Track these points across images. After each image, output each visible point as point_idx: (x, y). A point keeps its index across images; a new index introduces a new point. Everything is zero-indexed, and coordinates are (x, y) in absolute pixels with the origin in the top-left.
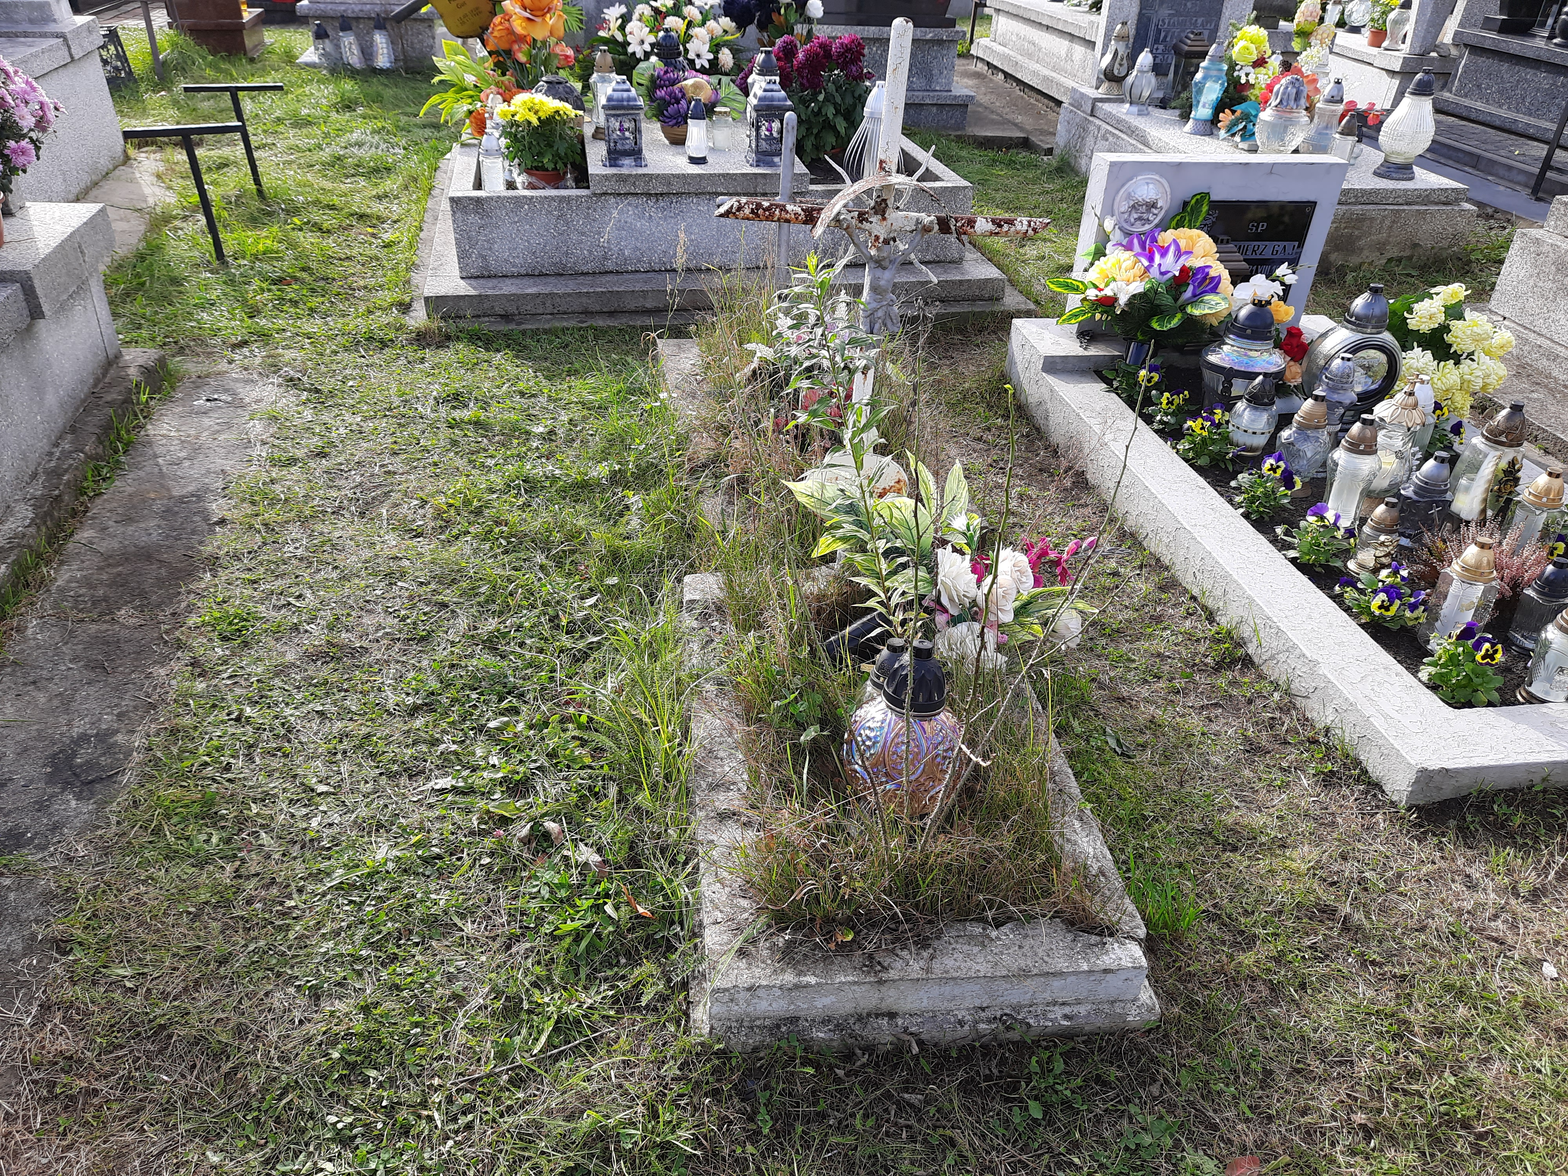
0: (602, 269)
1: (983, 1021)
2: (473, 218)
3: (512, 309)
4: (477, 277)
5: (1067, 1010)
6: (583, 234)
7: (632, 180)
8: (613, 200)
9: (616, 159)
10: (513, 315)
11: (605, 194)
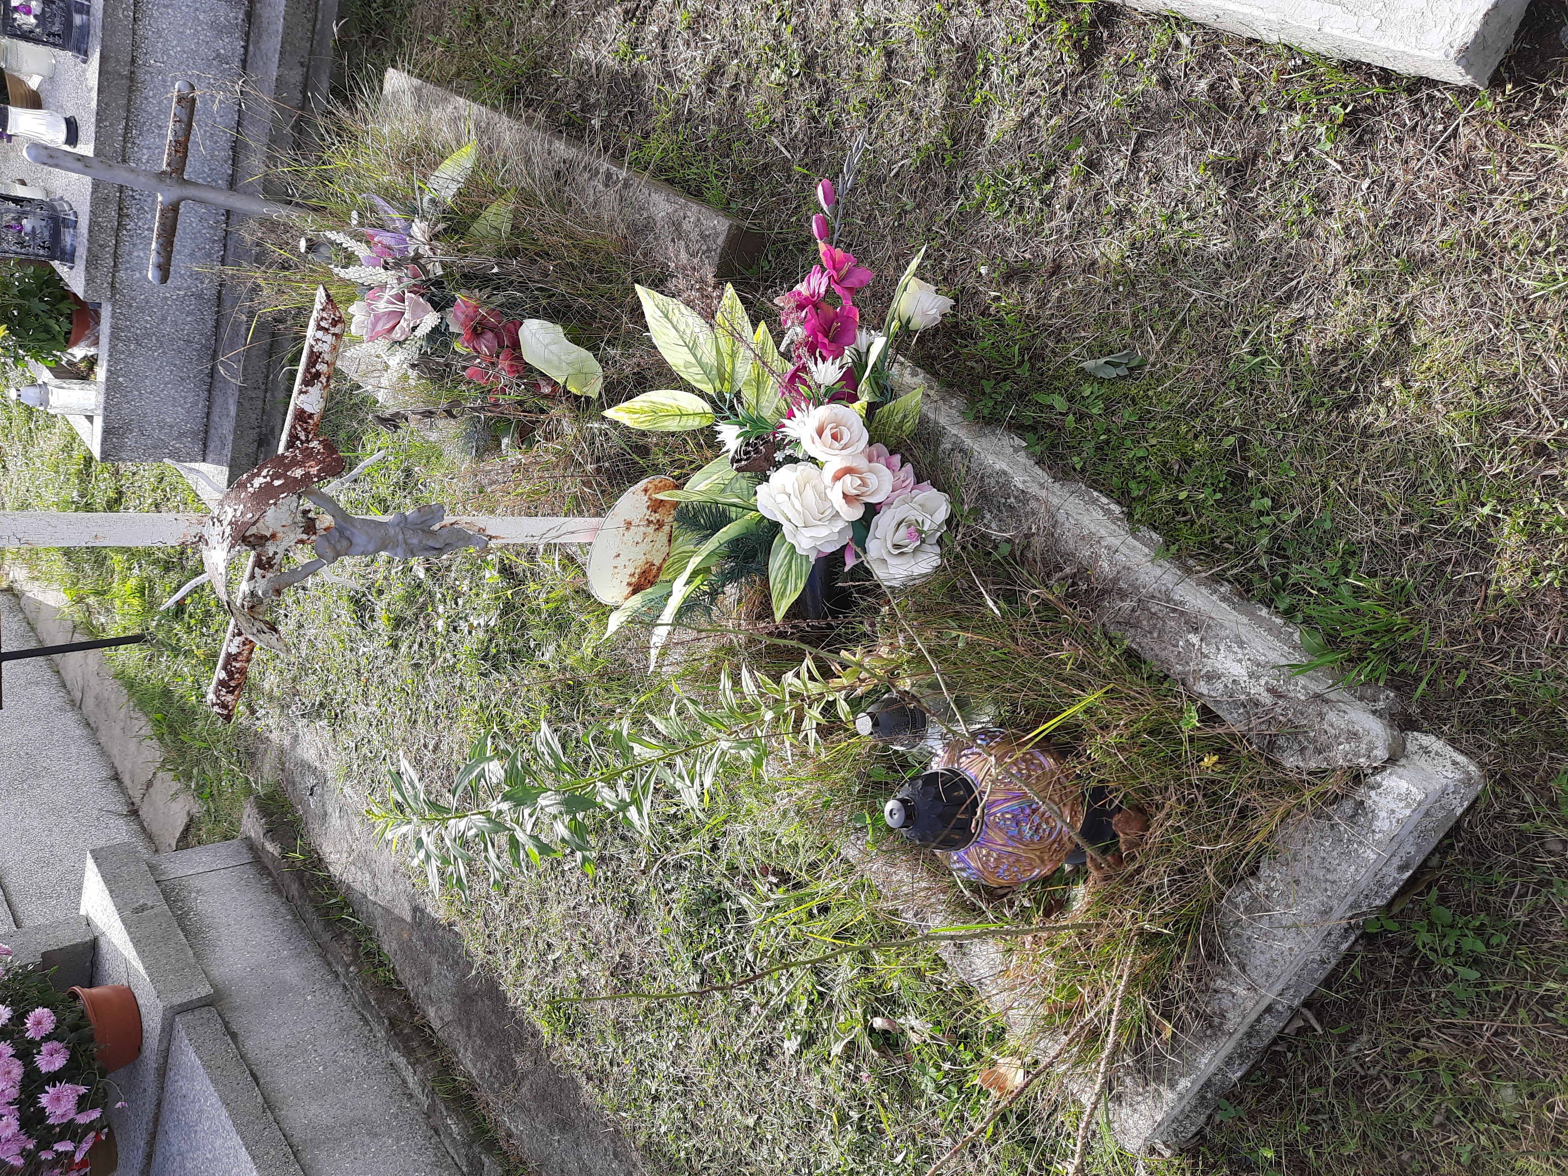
0: (214, 302)
1: (1339, 944)
2: (130, 441)
3: (253, 434)
4: (205, 445)
5: (1396, 862)
6: (164, 319)
7: (95, 249)
8: (122, 274)
9: (63, 252)
10: (260, 434)
11: (112, 286)
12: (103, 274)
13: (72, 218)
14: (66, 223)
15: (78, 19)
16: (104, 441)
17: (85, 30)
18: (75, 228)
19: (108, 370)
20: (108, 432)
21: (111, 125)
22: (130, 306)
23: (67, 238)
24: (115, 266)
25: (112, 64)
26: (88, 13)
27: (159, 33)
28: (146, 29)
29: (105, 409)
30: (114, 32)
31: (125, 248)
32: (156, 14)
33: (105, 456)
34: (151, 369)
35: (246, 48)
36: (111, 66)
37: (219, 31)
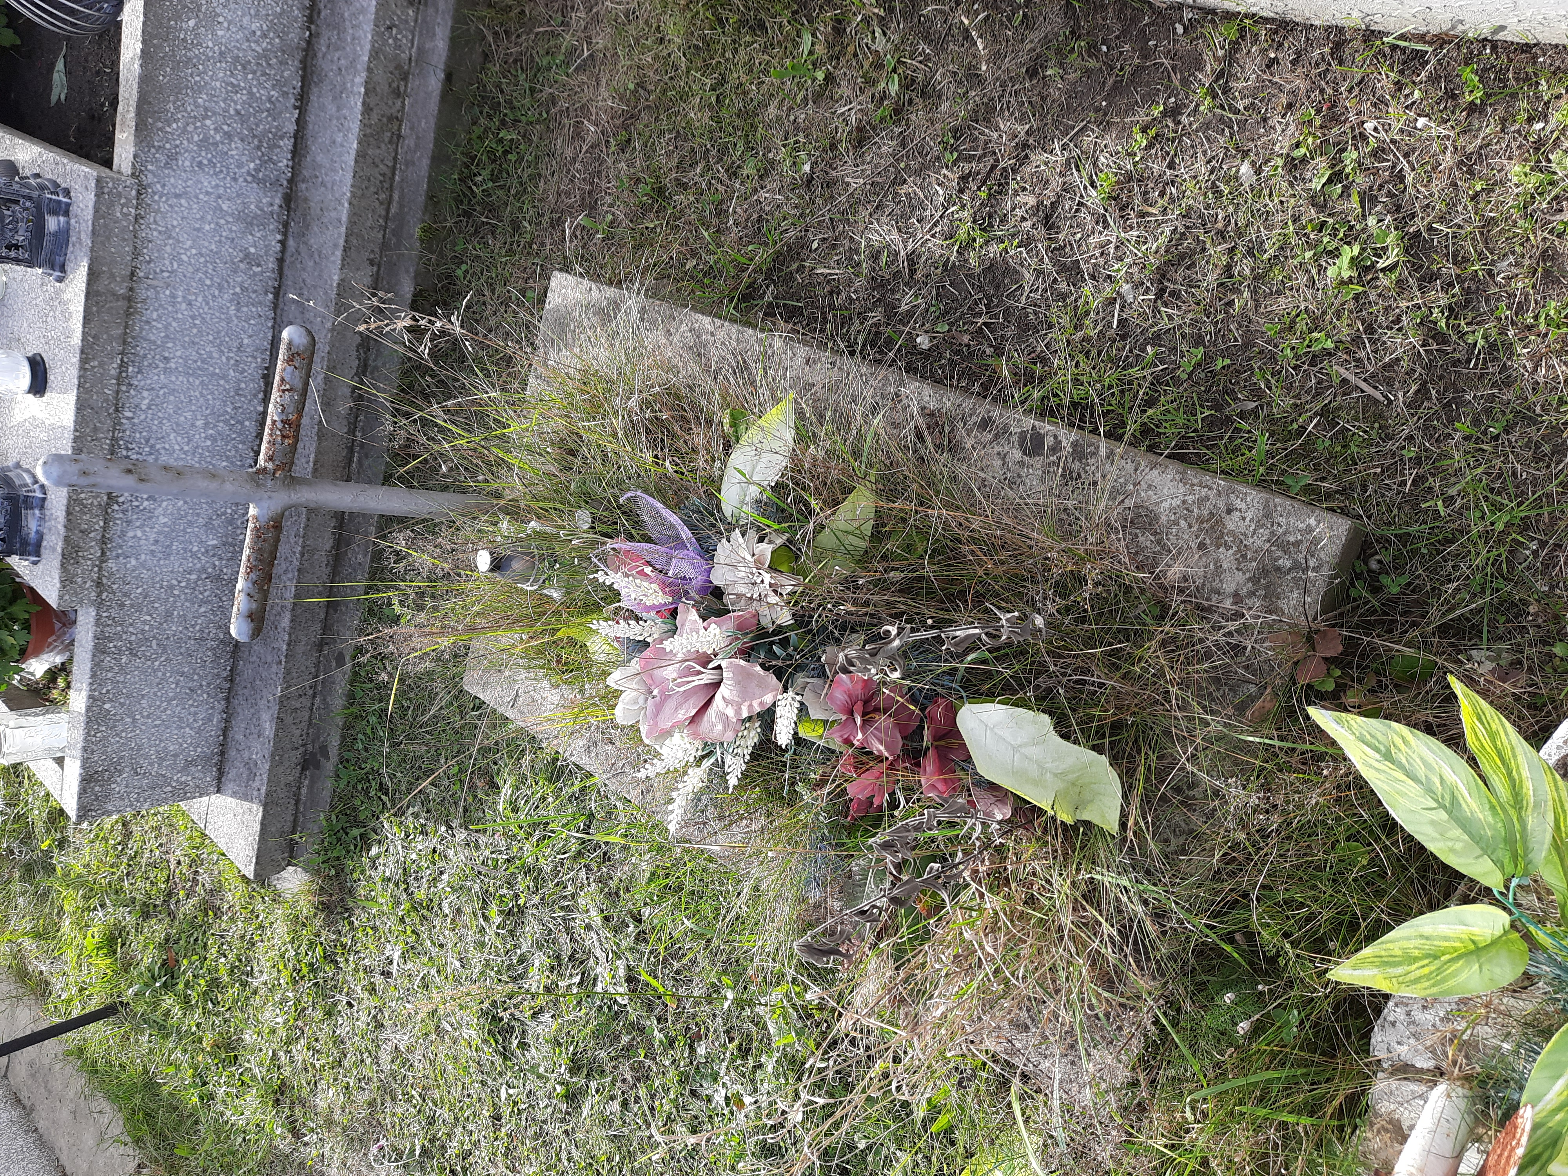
2: (118, 786)
3: (296, 756)
4: (221, 772)
11: (99, 584)
12: (85, 571)
13: (39, 494)
14: (29, 502)
15: (52, 223)
16: (83, 792)
17: (63, 238)
18: (42, 507)
19: (90, 697)
20: (88, 780)
21: (101, 365)
22: (122, 605)
23: (31, 523)
24: (103, 553)
25: (104, 281)
26: (67, 213)
27: (167, 233)
28: (152, 231)
29: (85, 749)
30: (108, 238)
31: (117, 528)
32: (164, 207)
33: (84, 813)
34: (150, 686)
35: (283, 243)
36: (102, 285)
37: (249, 222)
